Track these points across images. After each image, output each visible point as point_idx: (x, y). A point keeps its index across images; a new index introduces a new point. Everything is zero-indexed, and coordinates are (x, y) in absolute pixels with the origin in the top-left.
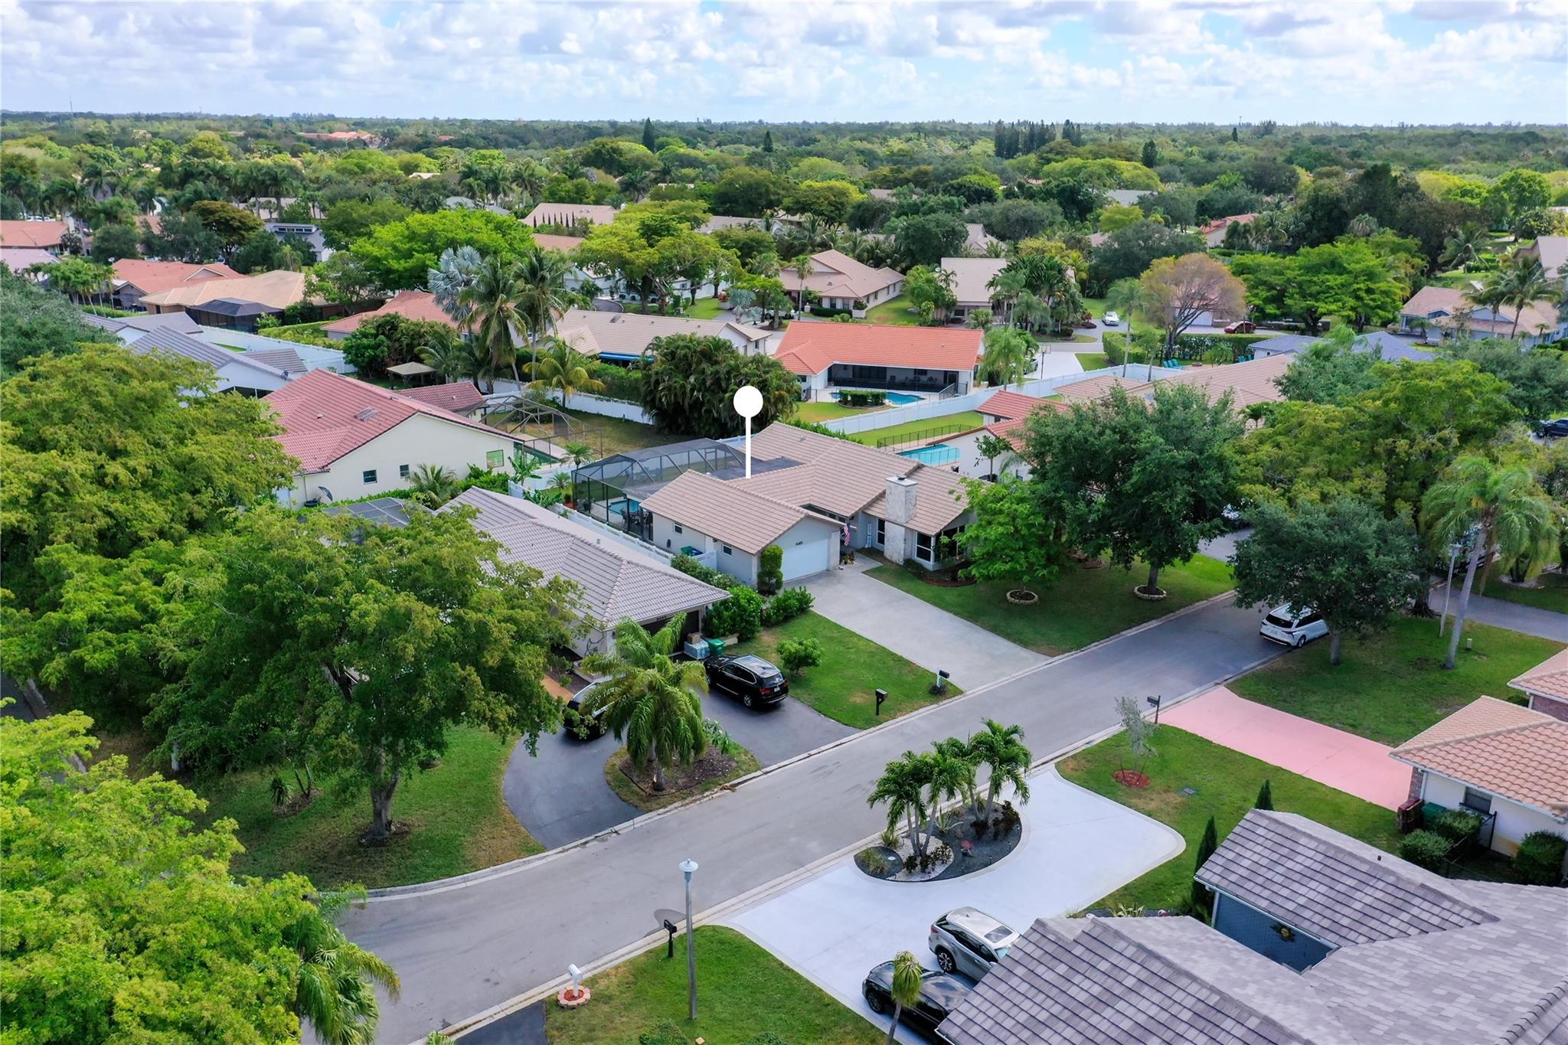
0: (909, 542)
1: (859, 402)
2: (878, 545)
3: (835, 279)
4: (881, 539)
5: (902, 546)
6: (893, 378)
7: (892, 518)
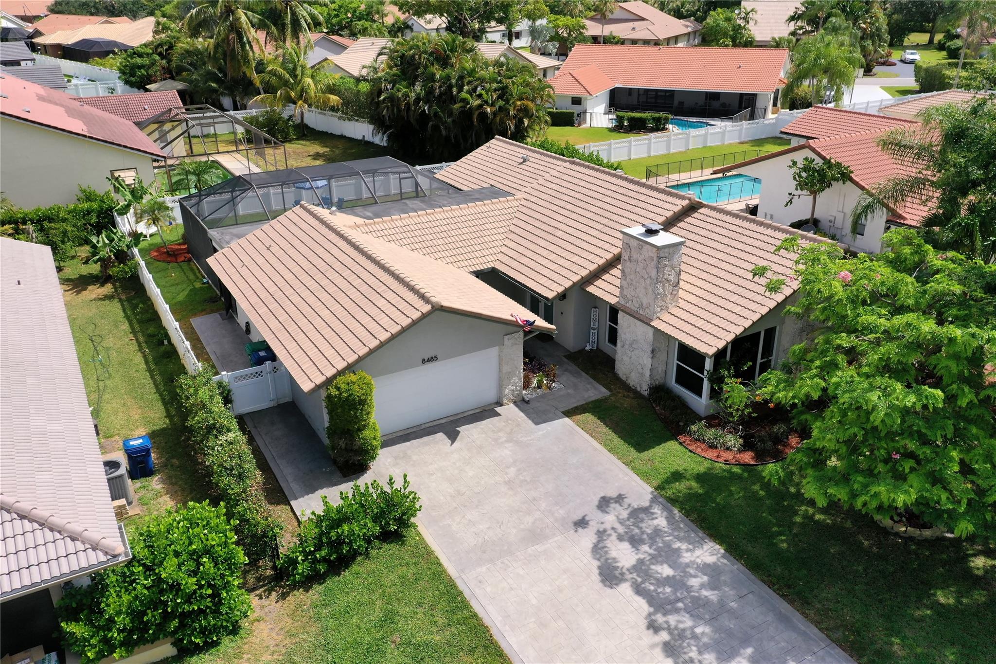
0: (662, 356)
1: (637, 126)
2: (606, 346)
3: (638, 25)
4: (613, 337)
5: (647, 361)
6: (681, 103)
7: (632, 306)
